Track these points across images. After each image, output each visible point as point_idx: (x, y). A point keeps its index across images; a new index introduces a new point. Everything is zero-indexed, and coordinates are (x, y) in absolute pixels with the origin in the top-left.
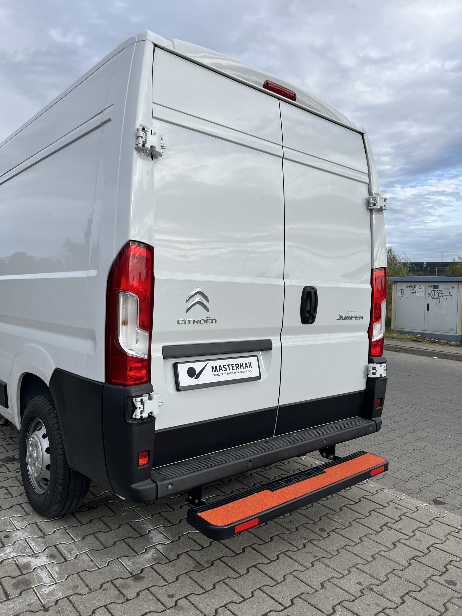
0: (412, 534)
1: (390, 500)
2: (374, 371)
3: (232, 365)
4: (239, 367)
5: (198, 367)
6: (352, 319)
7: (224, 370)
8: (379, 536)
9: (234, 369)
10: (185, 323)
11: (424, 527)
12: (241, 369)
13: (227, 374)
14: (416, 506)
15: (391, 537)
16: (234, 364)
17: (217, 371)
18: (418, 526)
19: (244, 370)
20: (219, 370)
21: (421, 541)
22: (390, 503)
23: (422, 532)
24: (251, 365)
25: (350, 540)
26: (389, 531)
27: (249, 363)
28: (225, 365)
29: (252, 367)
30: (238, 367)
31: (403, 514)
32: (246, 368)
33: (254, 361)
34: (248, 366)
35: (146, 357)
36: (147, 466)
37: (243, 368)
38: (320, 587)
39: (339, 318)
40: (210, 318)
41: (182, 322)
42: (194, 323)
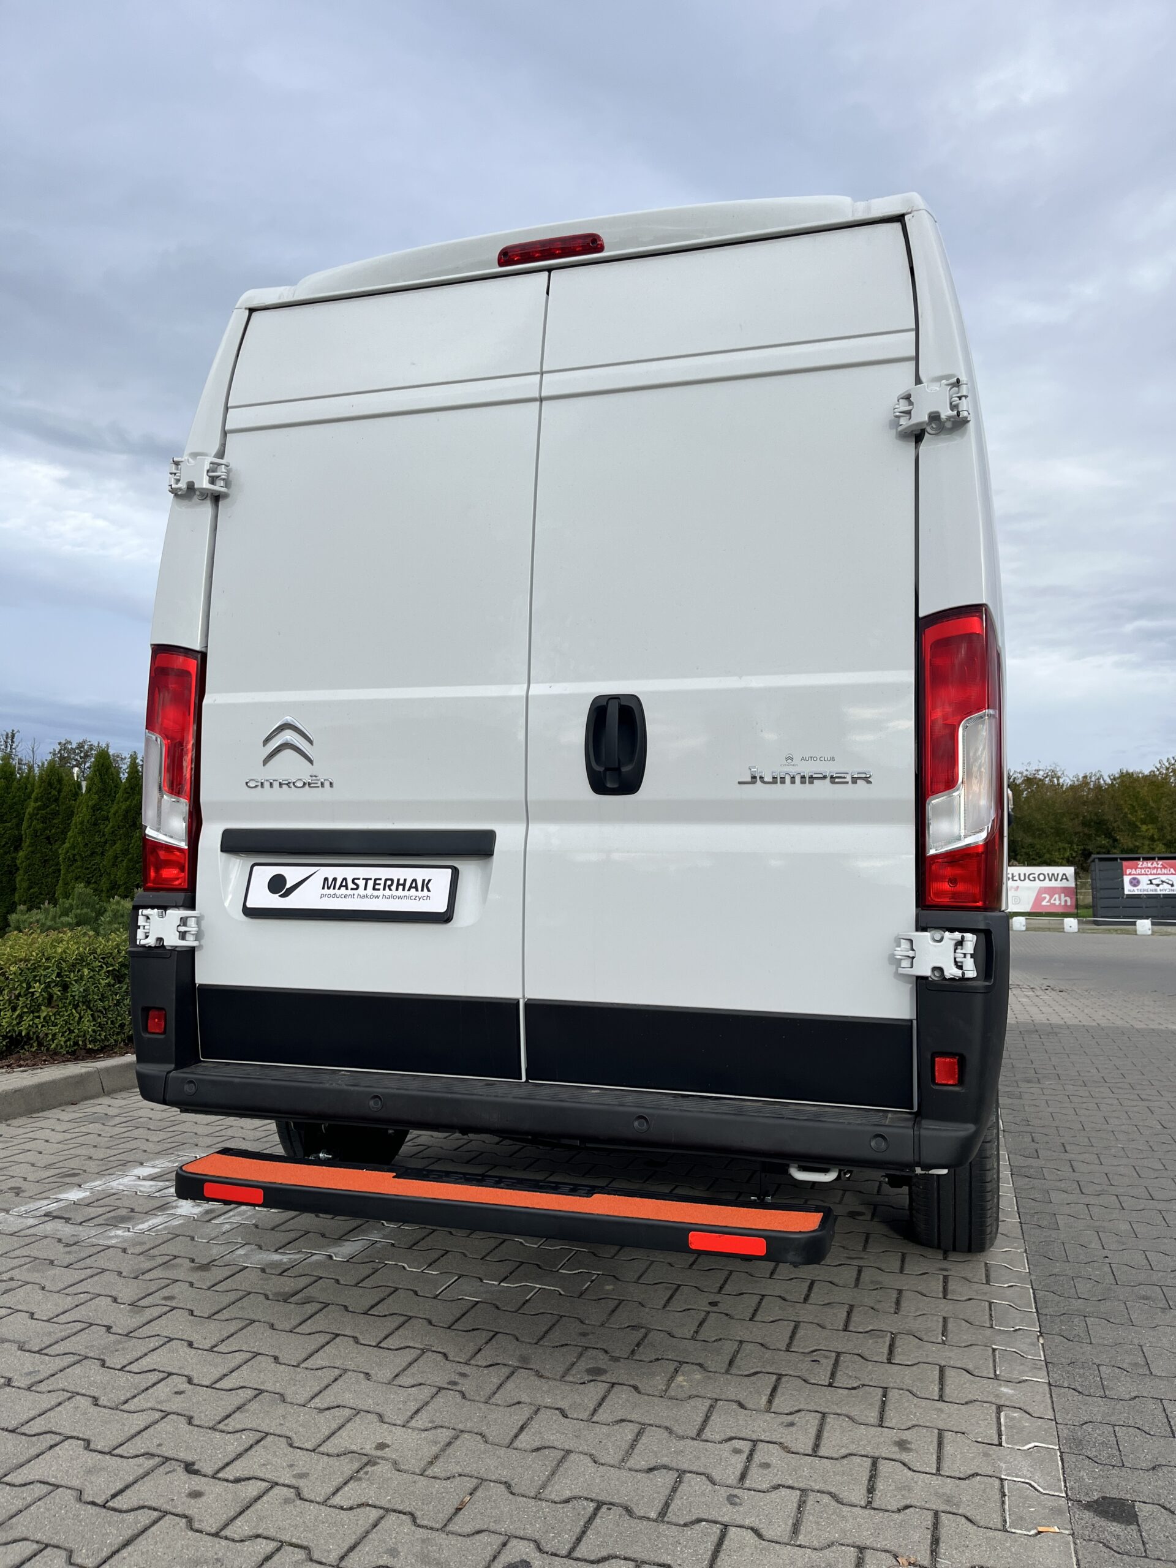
0: (763, 1487)
2: (910, 953)
3: (376, 880)
4: (394, 887)
5: (292, 875)
6: (811, 782)
7: (352, 889)
8: (676, 1442)
9: (379, 890)
10: (262, 786)
11: (844, 1500)
12: (397, 889)
13: (356, 896)
14: (987, 1473)
16: (380, 879)
17: (334, 888)
18: (833, 1490)
19: (406, 893)
20: (341, 886)
22: (925, 1431)
23: (803, 1502)
24: (429, 885)
25: (595, 1409)
26: (728, 1453)
27: (424, 881)
28: (359, 879)
29: (429, 890)
30: (389, 887)
31: (876, 1458)
32: (413, 890)
33: (440, 878)
34: (420, 887)
35: (184, 845)
36: (162, 1037)
37: (404, 890)
38: (320, 1406)
39: (749, 779)
40: (316, 776)
41: (257, 784)
42: (281, 786)
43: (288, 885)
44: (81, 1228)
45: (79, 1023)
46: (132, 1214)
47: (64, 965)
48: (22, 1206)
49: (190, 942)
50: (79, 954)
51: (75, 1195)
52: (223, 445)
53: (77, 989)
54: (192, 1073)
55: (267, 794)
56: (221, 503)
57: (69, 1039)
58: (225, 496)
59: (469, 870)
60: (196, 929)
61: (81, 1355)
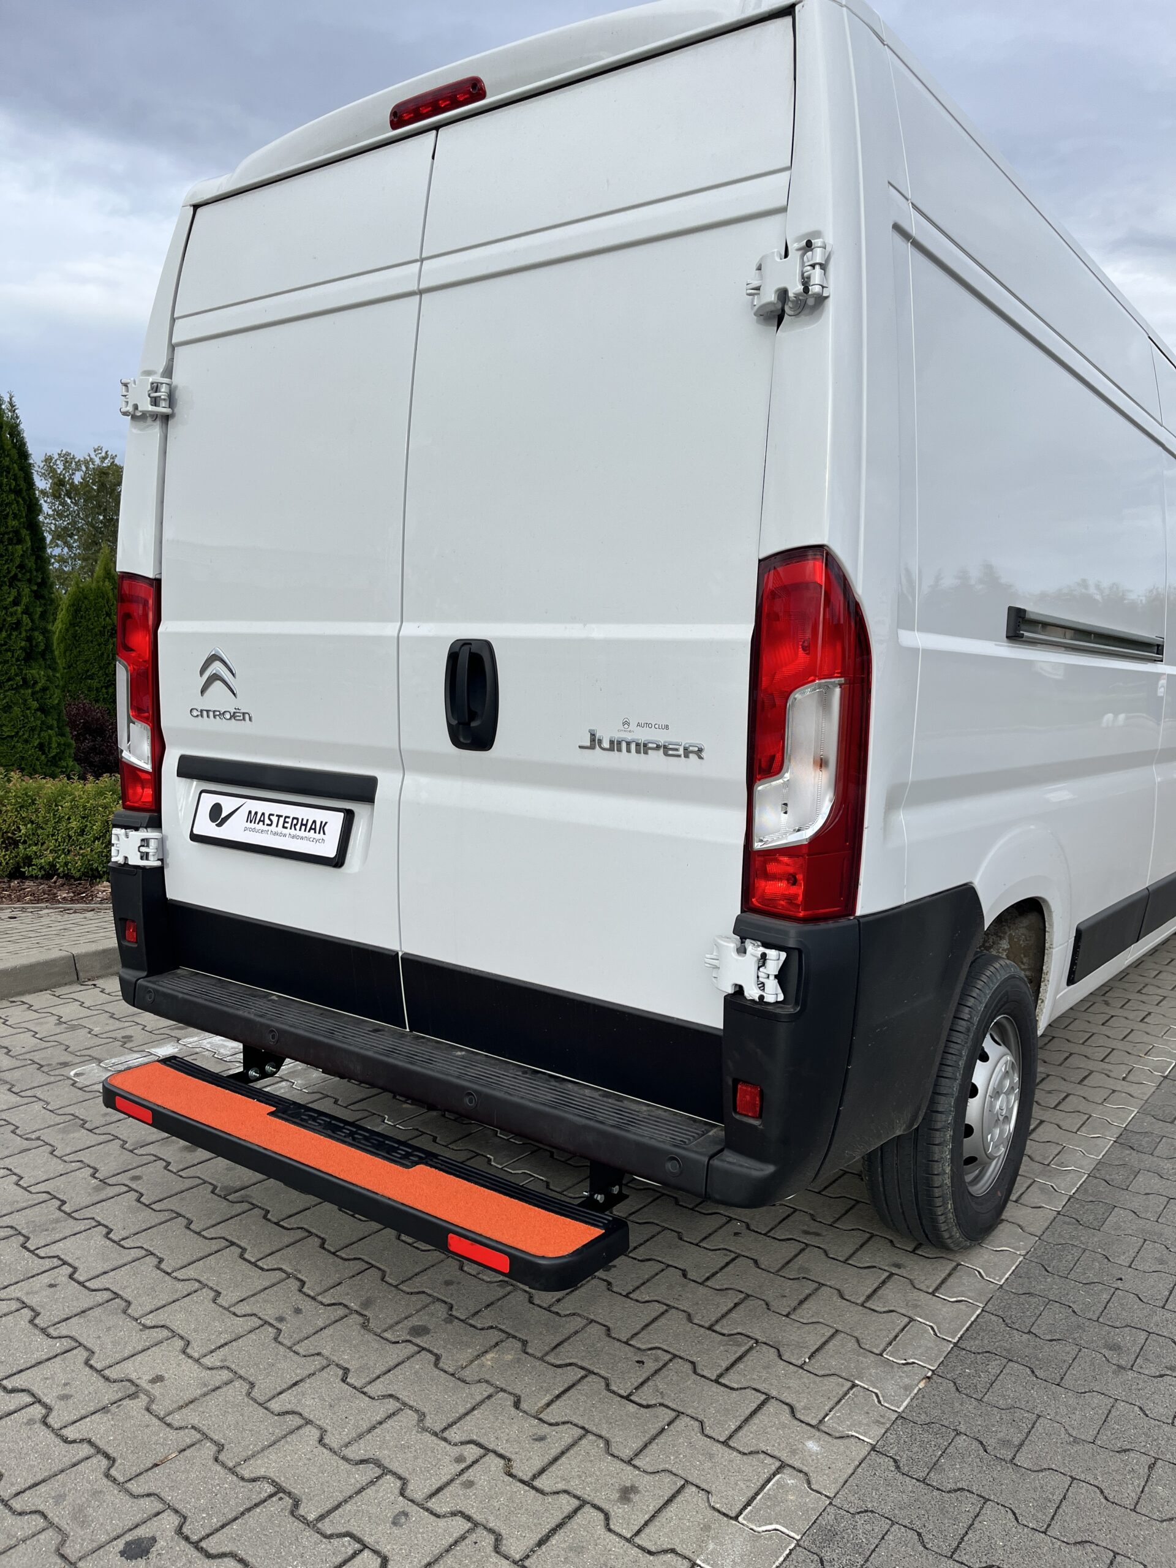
1: (697, 1482)
3: (286, 817)
4: (298, 827)
5: (228, 804)
6: (646, 752)
7: (267, 825)
8: (415, 1433)
9: (286, 828)
10: (202, 716)
11: (504, 1548)
12: (300, 829)
13: (269, 832)
14: (684, 1552)
16: (289, 817)
17: (255, 822)
18: (504, 1531)
19: (307, 834)
20: (260, 821)
21: (395, 1524)
22: (670, 1480)
23: (463, 1537)
24: (325, 828)
25: (379, 1376)
27: (321, 822)
28: (273, 815)
29: (324, 834)
30: (295, 825)
32: (312, 832)
33: (334, 822)
34: (318, 829)
35: (148, 767)
36: (136, 946)
37: (305, 830)
38: (148, 1323)
39: (589, 744)
40: (239, 709)
41: (198, 713)
42: (215, 717)
43: (223, 815)
49: (153, 862)
52: (171, 361)
55: (205, 723)
56: (169, 424)
58: (172, 417)
59: (359, 811)
60: (158, 850)
61: (16, 1230)
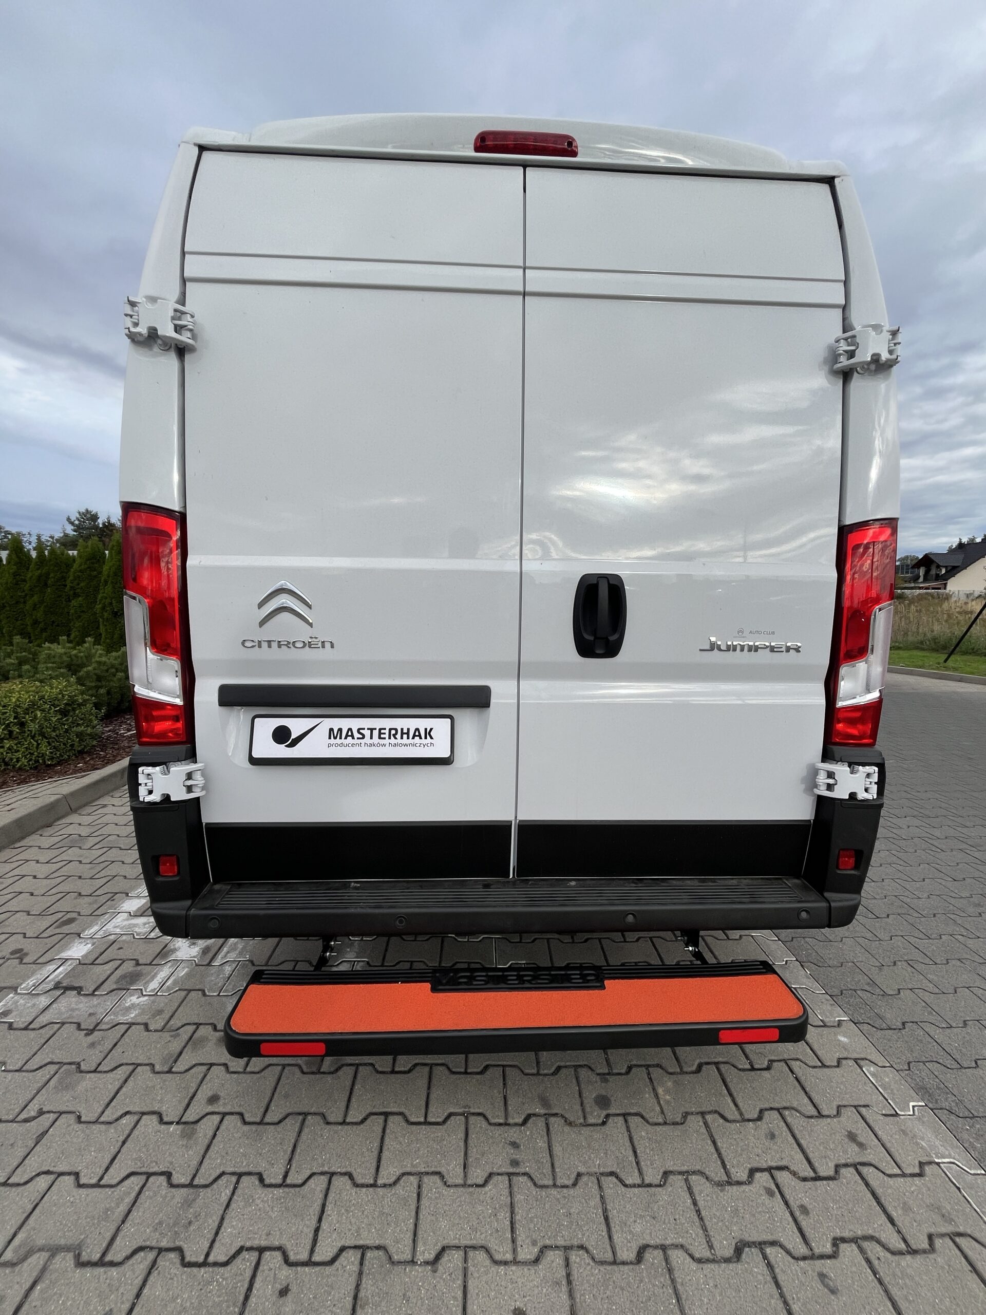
0: (828, 1249)
1: (856, 1103)
2: (831, 781)
3: (380, 730)
4: (399, 736)
5: (296, 726)
6: (756, 650)
7: (358, 738)
8: (722, 1194)
9: (385, 738)
10: (260, 646)
11: (891, 1246)
12: (402, 738)
13: (362, 745)
14: (924, 1159)
15: (753, 1219)
16: (385, 729)
17: (341, 738)
18: (871, 1232)
19: (411, 741)
20: (347, 736)
21: (833, 1292)
22: (849, 1113)
23: (868, 1261)
24: (431, 734)
25: (638, 1163)
26: (765, 1197)
27: (426, 729)
28: (364, 729)
29: (431, 738)
30: (394, 735)
31: (855, 1166)
32: (417, 738)
33: (441, 727)
34: (423, 735)
35: (179, 702)
36: (177, 878)
37: (408, 738)
38: (430, 1256)
39: (708, 647)
40: (316, 638)
41: (253, 644)
42: (279, 646)
43: (293, 737)
44: (95, 1001)
45: (37, 748)
46: (139, 968)
47: (19, 710)
48: (29, 978)
49: (196, 794)
50: (30, 701)
51: (78, 950)
52: (183, 294)
53: (33, 727)
54: (212, 908)
55: (265, 653)
56: (187, 357)
57: (31, 760)
58: (192, 349)
59: (466, 719)
60: (204, 782)
61: (152, 1248)
